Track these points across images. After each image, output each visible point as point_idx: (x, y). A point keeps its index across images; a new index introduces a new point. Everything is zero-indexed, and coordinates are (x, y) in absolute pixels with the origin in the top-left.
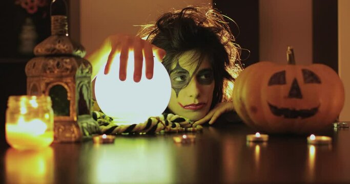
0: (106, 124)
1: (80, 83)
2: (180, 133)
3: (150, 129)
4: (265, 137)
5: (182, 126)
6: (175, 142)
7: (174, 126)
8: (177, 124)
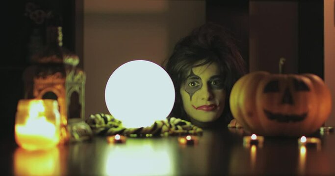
0: (116, 127)
1: (71, 88)
2: (184, 135)
3: (155, 131)
4: (261, 139)
5: (184, 129)
6: (178, 143)
7: (177, 129)
8: (179, 127)
